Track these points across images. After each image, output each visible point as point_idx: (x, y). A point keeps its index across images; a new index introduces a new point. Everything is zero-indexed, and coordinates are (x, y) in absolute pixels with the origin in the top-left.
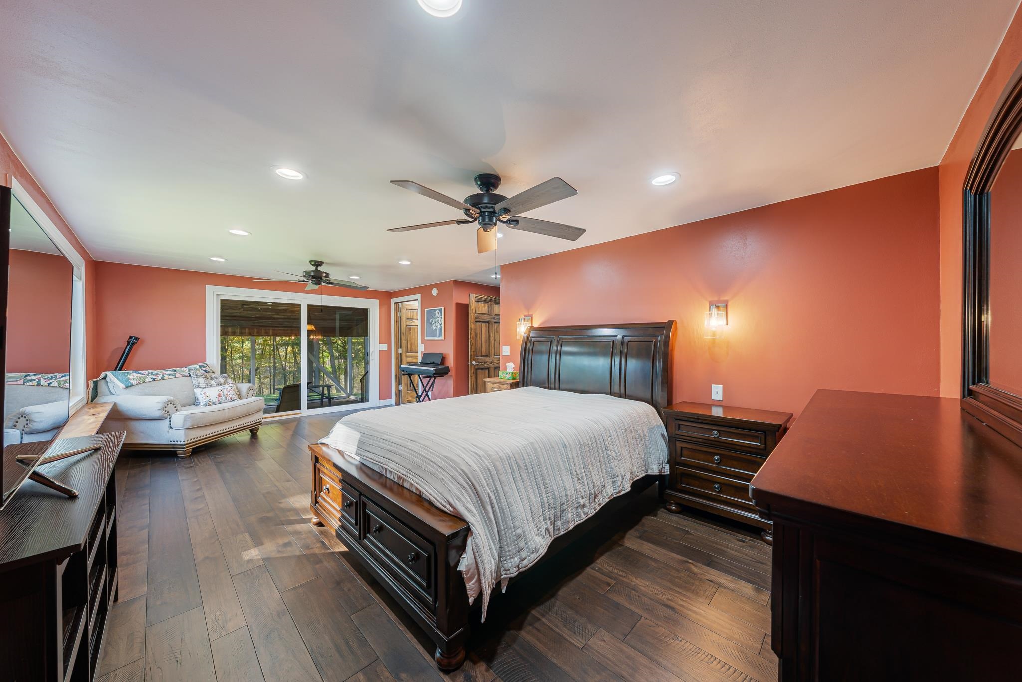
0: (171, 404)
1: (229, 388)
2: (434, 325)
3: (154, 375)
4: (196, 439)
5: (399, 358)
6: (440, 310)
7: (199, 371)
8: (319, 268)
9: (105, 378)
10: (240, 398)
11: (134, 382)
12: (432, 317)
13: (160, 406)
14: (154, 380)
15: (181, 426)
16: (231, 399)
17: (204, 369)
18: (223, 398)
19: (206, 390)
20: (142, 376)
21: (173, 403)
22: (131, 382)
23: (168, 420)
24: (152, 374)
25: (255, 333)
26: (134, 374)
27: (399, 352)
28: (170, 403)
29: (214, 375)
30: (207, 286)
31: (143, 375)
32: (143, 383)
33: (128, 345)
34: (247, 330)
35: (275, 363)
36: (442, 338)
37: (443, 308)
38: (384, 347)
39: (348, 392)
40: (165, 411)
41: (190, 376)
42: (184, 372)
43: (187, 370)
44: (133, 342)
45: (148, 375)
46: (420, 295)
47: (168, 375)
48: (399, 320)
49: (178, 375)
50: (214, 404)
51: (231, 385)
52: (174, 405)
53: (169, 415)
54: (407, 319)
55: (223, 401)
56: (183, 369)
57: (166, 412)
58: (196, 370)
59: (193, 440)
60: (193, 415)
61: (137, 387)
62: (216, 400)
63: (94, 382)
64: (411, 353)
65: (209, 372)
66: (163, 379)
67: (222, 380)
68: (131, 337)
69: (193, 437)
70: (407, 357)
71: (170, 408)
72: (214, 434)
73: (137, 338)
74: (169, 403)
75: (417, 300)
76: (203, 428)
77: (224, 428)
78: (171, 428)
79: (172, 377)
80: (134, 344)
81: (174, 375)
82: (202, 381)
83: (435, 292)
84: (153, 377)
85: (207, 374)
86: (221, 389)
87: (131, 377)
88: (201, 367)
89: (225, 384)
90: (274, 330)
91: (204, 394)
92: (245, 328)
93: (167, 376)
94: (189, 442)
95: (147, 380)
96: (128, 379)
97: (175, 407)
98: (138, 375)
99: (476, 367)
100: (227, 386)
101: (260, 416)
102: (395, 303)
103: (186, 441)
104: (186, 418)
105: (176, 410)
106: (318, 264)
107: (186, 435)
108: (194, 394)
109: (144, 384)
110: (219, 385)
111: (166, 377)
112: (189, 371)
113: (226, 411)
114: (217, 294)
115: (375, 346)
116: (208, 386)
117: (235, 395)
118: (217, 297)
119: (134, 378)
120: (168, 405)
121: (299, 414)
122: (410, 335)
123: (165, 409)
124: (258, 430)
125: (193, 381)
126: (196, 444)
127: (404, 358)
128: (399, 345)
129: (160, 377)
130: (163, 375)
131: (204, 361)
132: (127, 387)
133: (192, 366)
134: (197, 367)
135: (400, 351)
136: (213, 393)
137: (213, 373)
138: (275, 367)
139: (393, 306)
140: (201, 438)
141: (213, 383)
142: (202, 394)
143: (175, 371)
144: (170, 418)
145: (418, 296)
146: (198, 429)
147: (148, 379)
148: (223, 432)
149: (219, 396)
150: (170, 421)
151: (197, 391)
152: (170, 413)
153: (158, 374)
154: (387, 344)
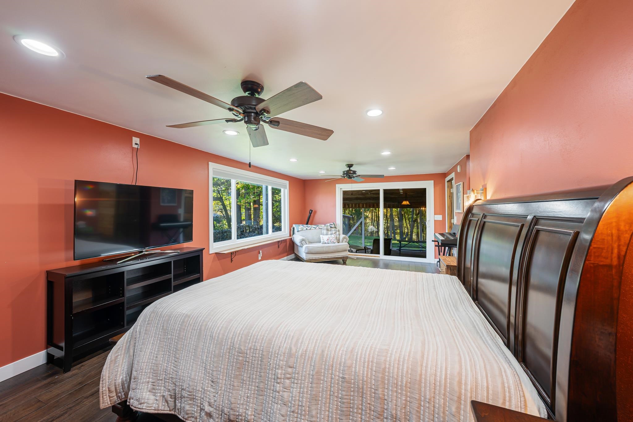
4: (310, 259)
7: (328, 227)
8: (351, 169)
10: (338, 242)
11: (300, 230)
14: (307, 229)
16: (334, 242)
18: (330, 241)
21: (305, 240)
23: (303, 248)
27: (451, 222)
30: (336, 185)
32: (303, 230)
33: (309, 213)
36: (462, 211)
37: (461, 183)
38: (439, 217)
41: (322, 229)
44: (311, 213)
46: (454, 173)
47: (313, 227)
48: (452, 195)
49: (317, 228)
50: (325, 243)
51: (336, 235)
56: (321, 226)
59: (309, 259)
61: (301, 232)
62: (326, 242)
66: (310, 229)
68: (310, 210)
71: (303, 242)
72: (319, 258)
73: (312, 211)
74: (303, 240)
77: (325, 256)
79: (314, 229)
83: (459, 169)
84: (307, 228)
86: (330, 236)
87: (300, 227)
91: (323, 238)
95: (304, 229)
98: (302, 227)
101: (347, 254)
102: (447, 182)
105: (306, 244)
106: (350, 166)
108: (320, 238)
111: (312, 228)
112: (324, 227)
113: (325, 248)
114: (341, 188)
115: (431, 216)
116: (327, 234)
117: (336, 240)
118: (341, 190)
121: (378, 257)
123: (301, 243)
128: (452, 216)
129: (310, 228)
132: (298, 232)
134: (329, 224)
136: (326, 238)
137: (335, 228)
139: (446, 185)
140: (313, 259)
143: (317, 226)
148: (324, 258)
151: (321, 236)
152: (303, 244)
153: (310, 227)
154: (441, 216)
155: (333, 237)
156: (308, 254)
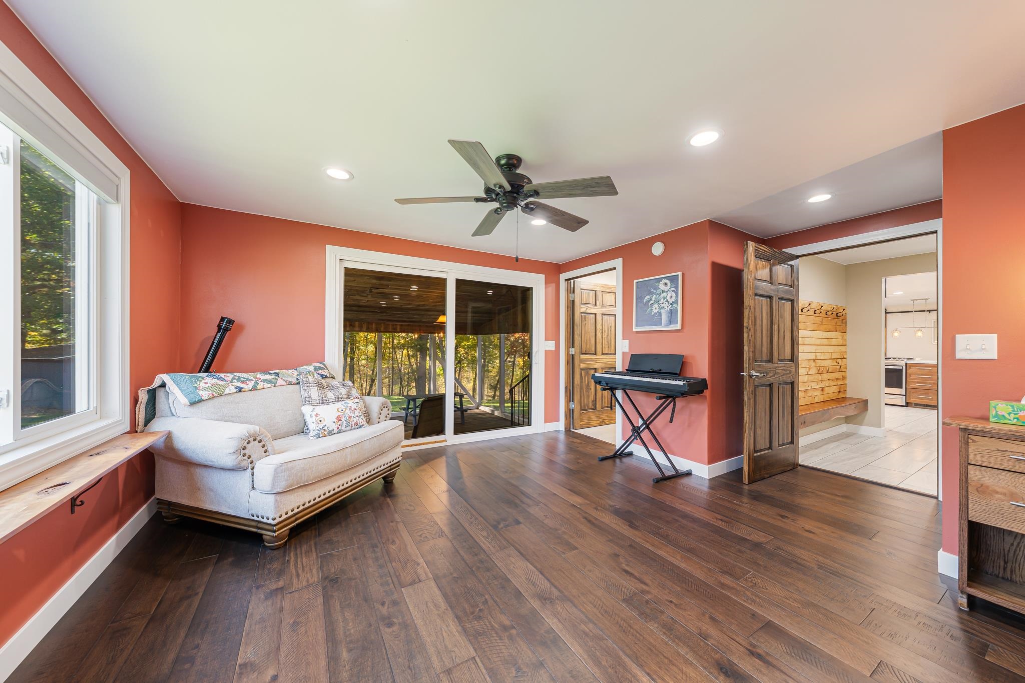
0: (255, 440)
1: (352, 406)
2: (656, 306)
3: (241, 381)
5: (571, 360)
6: (673, 280)
7: (313, 376)
9: (163, 385)
10: (369, 422)
11: (205, 395)
12: (650, 293)
13: (233, 445)
14: (240, 390)
15: (269, 489)
16: (356, 424)
17: (320, 372)
18: (344, 424)
19: (320, 409)
20: (222, 383)
21: (258, 439)
22: (201, 393)
23: (249, 471)
24: (239, 380)
25: (382, 329)
26: (208, 380)
27: (570, 353)
28: (254, 438)
29: (334, 383)
30: (327, 245)
31: (224, 380)
32: (220, 395)
33: (219, 332)
34: (374, 326)
35: (393, 364)
36: (678, 326)
37: (680, 274)
38: (551, 345)
39: (478, 402)
40: (244, 456)
41: (298, 383)
42: (290, 376)
43: (296, 373)
44: (226, 327)
45: (231, 381)
46: (621, 259)
47: (264, 381)
48: (572, 305)
49: (280, 382)
50: (331, 433)
51: (357, 400)
52: (260, 441)
53: (251, 463)
54: (582, 303)
55: (344, 429)
56: (290, 372)
57: (246, 458)
58: (308, 373)
59: (290, 514)
60: (290, 465)
61: (211, 402)
62: (334, 427)
63: (149, 391)
64: (586, 354)
65: (326, 377)
66: (255, 389)
67: (344, 391)
68: (223, 319)
69: (291, 507)
70: (581, 361)
71: (254, 449)
72: (328, 495)
73: (230, 322)
74: (251, 439)
75: (615, 269)
76: (309, 488)
77: (345, 481)
78: (253, 487)
79: (269, 385)
80: (226, 330)
81: (274, 381)
82: (314, 393)
83: (658, 249)
84: (239, 384)
85: (323, 381)
86: (342, 406)
87: (202, 385)
88: (316, 369)
89: (348, 398)
90: (401, 325)
91: (317, 415)
92: (372, 324)
93: (262, 384)
94: (284, 517)
95: (227, 391)
96: (196, 388)
97: (263, 446)
98: (215, 381)
99: (756, 382)
100: (350, 403)
102: (566, 280)
103: (277, 516)
104: (279, 470)
105: (266, 452)
106: (512, 163)
107: (277, 505)
108: (303, 416)
109: (223, 399)
110: (339, 399)
112: (299, 375)
113: (347, 450)
114: (339, 260)
115: (541, 344)
116: (324, 401)
117: (362, 417)
118: (340, 264)
119: (207, 385)
120: (248, 443)
121: (442, 441)
122: (585, 327)
123: (242, 452)
124: (394, 476)
125: (303, 392)
126: (296, 520)
127: (577, 362)
128: (571, 342)
129: (251, 385)
130: (256, 383)
131: (322, 359)
132: (193, 404)
133: (305, 367)
134: (311, 368)
135: (572, 351)
136: (328, 414)
137: (333, 378)
138: (393, 368)
139: (563, 285)
140: (305, 506)
141: (330, 395)
142: (313, 415)
143: (278, 375)
144: (253, 469)
145: (618, 263)
146: (300, 490)
147: (231, 389)
149: (339, 419)
150: (253, 475)
151: (307, 410)
152: (253, 458)
153: (248, 380)
154: (554, 342)
155: (354, 406)
156: (279, 496)
